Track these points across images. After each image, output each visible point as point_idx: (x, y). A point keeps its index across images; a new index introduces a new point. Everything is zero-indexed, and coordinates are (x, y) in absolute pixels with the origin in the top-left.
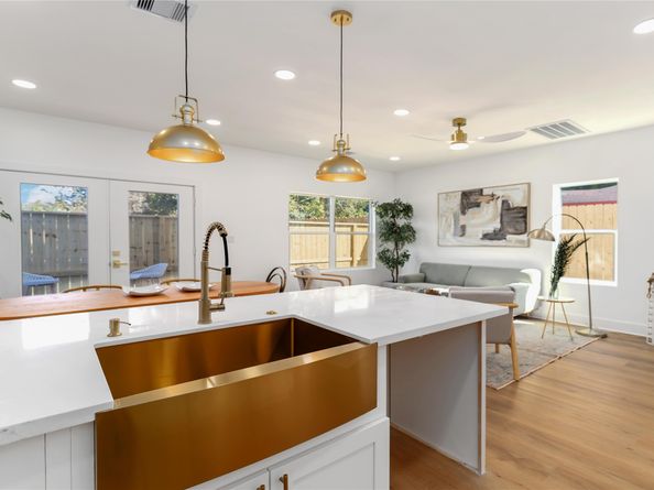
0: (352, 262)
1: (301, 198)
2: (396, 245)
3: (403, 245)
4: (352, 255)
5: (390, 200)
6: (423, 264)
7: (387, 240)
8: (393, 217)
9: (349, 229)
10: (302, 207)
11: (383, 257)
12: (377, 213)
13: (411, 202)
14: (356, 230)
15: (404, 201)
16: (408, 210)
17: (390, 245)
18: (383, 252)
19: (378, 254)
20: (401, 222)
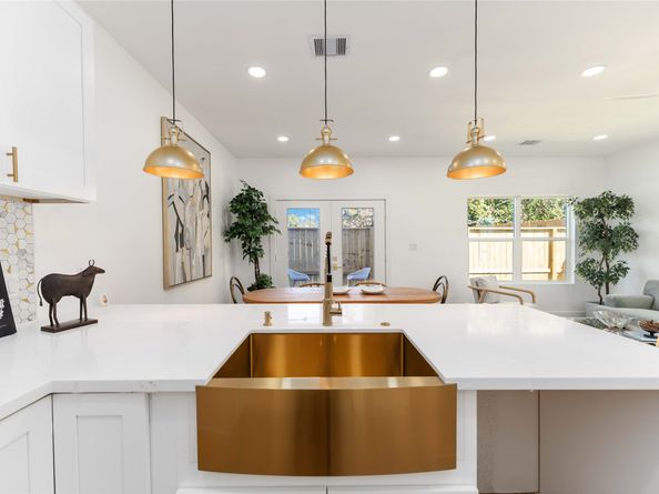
0: (550, 274)
1: (497, 201)
2: (605, 254)
3: (615, 254)
4: (550, 266)
5: (596, 194)
6: (649, 283)
7: (591, 248)
8: (601, 216)
9: (547, 235)
10: (498, 212)
11: (585, 270)
12: (576, 213)
13: (629, 194)
14: (556, 234)
15: (619, 194)
16: (624, 205)
17: (597, 255)
18: (586, 263)
19: (578, 266)
20: (614, 222)
